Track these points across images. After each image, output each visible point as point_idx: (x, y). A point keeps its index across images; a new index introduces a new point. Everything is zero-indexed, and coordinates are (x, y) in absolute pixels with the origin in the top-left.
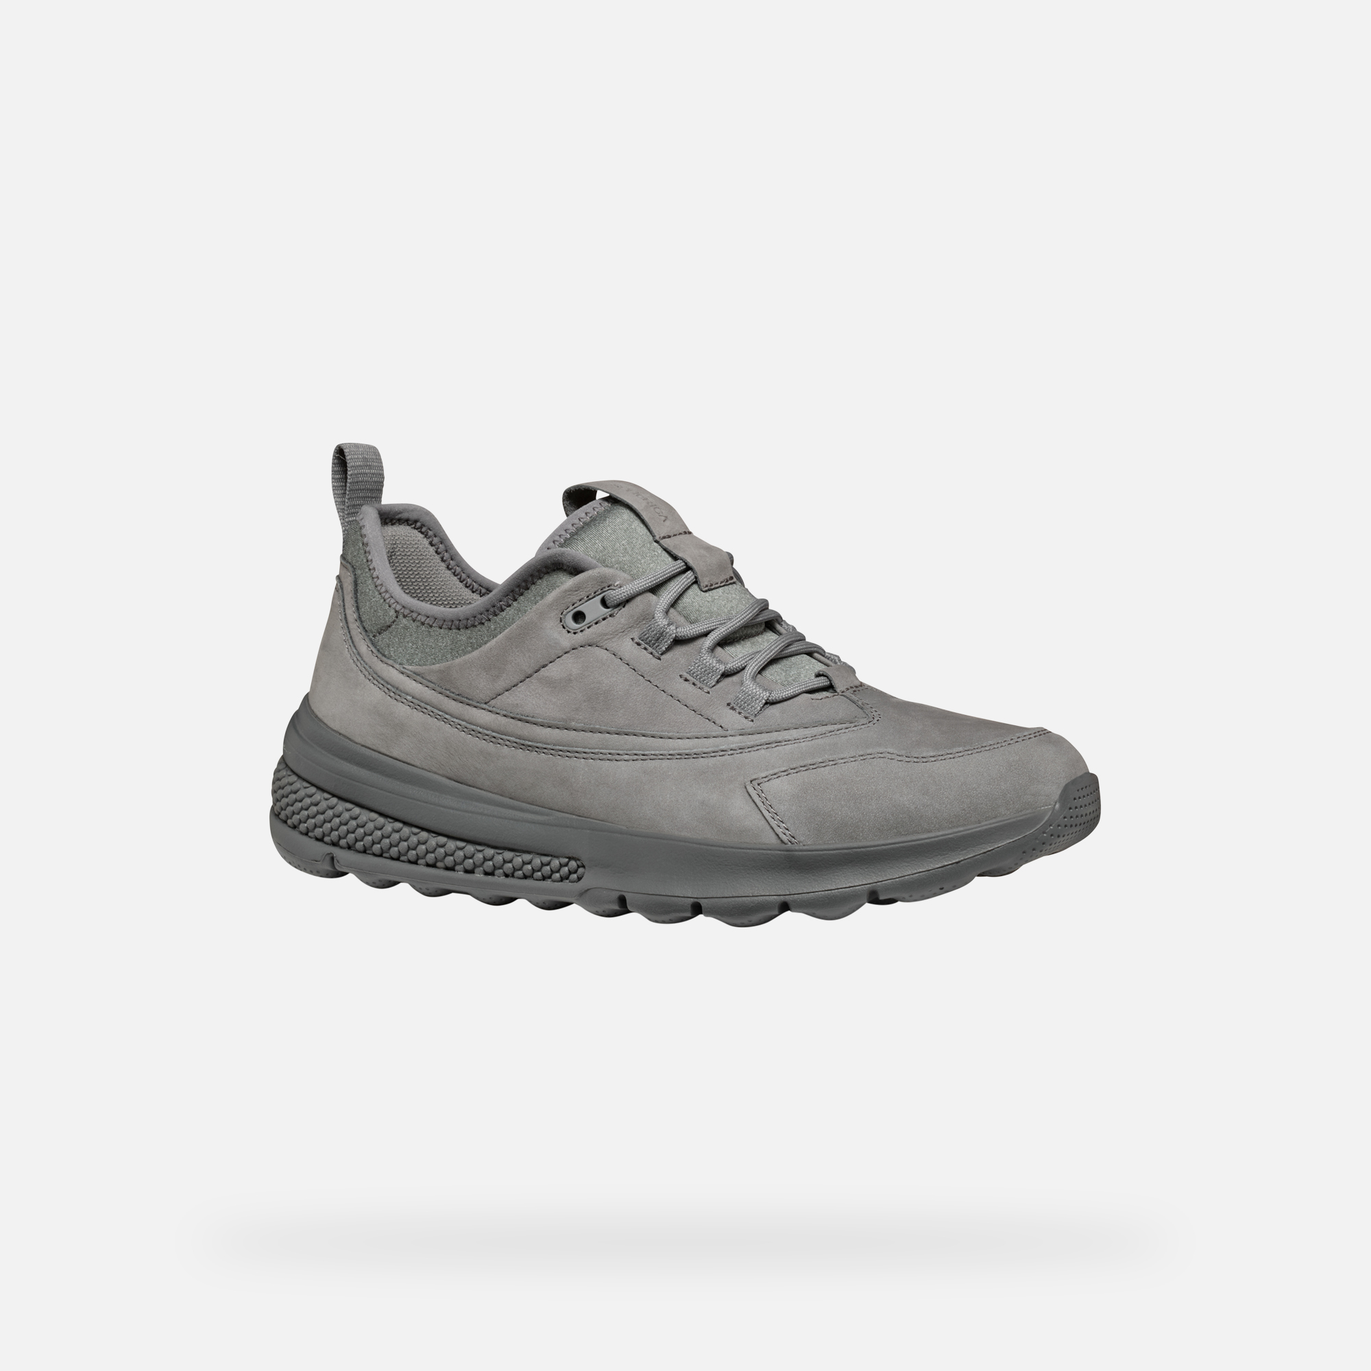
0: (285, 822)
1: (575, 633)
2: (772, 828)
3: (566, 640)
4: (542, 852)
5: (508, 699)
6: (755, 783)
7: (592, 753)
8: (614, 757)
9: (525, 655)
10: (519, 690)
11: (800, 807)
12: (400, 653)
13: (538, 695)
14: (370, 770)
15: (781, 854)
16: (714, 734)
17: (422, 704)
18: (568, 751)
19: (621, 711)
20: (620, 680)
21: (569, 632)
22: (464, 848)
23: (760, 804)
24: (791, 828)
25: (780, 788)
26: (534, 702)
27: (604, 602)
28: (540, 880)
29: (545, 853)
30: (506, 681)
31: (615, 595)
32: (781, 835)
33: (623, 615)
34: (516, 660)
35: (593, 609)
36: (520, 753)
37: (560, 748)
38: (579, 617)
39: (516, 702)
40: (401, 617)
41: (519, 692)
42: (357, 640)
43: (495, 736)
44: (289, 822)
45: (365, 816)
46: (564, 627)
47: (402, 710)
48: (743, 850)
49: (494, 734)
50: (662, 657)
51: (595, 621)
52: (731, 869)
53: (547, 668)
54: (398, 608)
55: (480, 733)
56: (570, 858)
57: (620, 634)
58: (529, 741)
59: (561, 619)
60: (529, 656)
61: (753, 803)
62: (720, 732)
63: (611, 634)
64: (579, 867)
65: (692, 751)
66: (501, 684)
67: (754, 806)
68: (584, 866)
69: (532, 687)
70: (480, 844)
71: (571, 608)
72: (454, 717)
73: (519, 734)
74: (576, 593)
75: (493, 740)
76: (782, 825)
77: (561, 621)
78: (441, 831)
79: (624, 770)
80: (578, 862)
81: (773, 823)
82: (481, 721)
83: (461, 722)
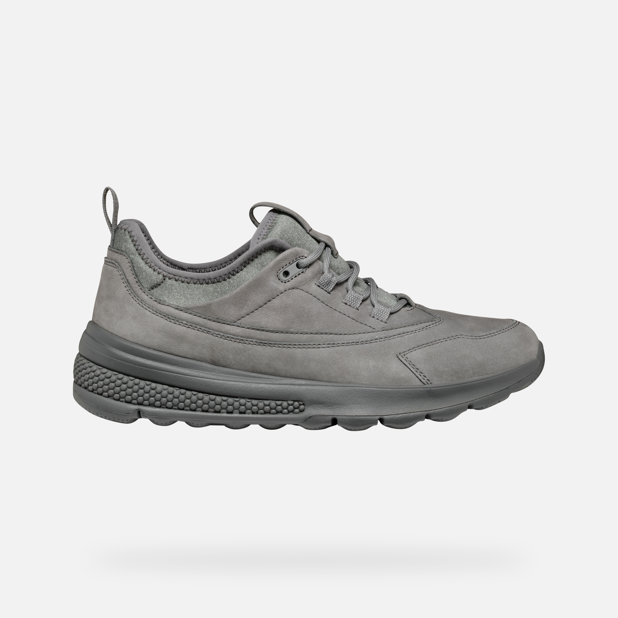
0: (80, 386)
1: (285, 282)
2: (417, 377)
3: (281, 287)
4: (276, 399)
5: (247, 320)
6: (402, 354)
7: (304, 345)
8: (318, 346)
9: (258, 295)
10: (255, 314)
11: (430, 365)
12: (171, 298)
13: (268, 316)
14: (161, 362)
15: (424, 390)
16: (369, 331)
17: (194, 325)
18: (290, 345)
19: (317, 322)
20: (313, 306)
21: (282, 282)
22: (227, 400)
23: (408, 365)
24: (427, 377)
25: (416, 356)
26: (266, 320)
27: (298, 266)
28: (275, 414)
29: (279, 399)
30: (247, 310)
31: (304, 262)
32: (423, 380)
33: (309, 272)
34: (253, 298)
35: (293, 269)
36: (260, 348)
37: (285, 343)
38: (286, 273)
39: (254, 321)
40: (167, 279)
41: (256, 315)
42: (139, 293)
43: (241, 339)
44: (83, 385)
45: (160, 387)
46: (279, 280)
47: (180, 329)
48: (403, 389)
49: (242, 338)
50: (331, 293)
51: (295, 276)
52: (398, 399)
53: (272, 301)
54: (165, 274)
55: (232, 338)
56: (294, 401)
57: (309, 282)
58: (265, 341)
59: (277, 275)
60: (261, 296)
61: (404, 365)
62: (371, 330)
63: (304, 282)
64: (300, 405)
65: (360, 340)
66: (244, 312)
67: (405, 366)
68: (304, 404)
69: (264, 312)
70: (237, 397)
71: (282, 269)
72: (215, 331)
73: (258, 337)
74: (284, 261)
75: (242, 341)
76: (422, 375)
77: (277, 277)
78: (211, 392)
79: (324, 353)
80: (300, 403)
81: (417, 374)
82: (232, 332)
83: (220, 333)
